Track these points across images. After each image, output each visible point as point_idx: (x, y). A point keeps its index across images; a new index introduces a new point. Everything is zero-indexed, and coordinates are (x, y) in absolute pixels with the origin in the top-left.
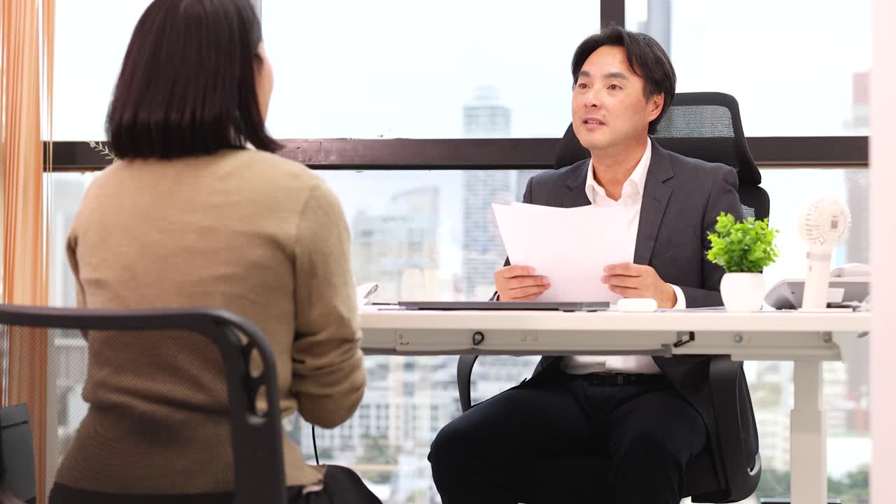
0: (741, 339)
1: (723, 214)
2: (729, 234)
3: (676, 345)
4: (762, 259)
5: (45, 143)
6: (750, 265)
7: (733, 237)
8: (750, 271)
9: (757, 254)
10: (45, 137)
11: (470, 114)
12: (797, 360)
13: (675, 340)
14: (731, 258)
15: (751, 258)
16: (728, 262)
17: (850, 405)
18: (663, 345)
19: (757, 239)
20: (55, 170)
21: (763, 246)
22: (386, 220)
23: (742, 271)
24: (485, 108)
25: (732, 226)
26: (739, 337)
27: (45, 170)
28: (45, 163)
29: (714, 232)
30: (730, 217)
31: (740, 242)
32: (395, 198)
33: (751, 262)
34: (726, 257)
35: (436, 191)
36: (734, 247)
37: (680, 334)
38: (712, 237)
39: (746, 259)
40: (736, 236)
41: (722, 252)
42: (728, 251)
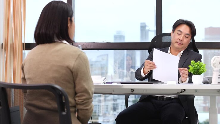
0: (197, 91)
1: (192, 60)
2: (194, 65)
3: (181, 92)
4: (202, 71)
5: (23, 43)
6: (199, 73)
7: (195, 66)
8: (199, 74)
9: (201, 70)
10: (23, 42)
11: (116, 37)
12: (210, 96)
13: (181, 91)
14: (194, 71)
15: (200, 71)
16: (194, 72)
17: (204, 105)
18: (178, 92)
19: (201, 67)
20: (26, 50)
21: (203, 68)
22: (96, 62)
23: (197, 74)
24: (119, 36)
25: (195, 63)
26: (196, 91)
27: (23, 50)
28: (23, 48)
29: (190, 65)
30: (194, 61)
31: (197, 67)
32: (98, 57)
33: (199, 72)
34: (193, 71)
35: (107, 55)
36: (195, 69)
37: (182, 90)
38: (190, 66)
39: (198, 71)
40: (196, 66)
41: (192, 70)
42: (194, 69)
